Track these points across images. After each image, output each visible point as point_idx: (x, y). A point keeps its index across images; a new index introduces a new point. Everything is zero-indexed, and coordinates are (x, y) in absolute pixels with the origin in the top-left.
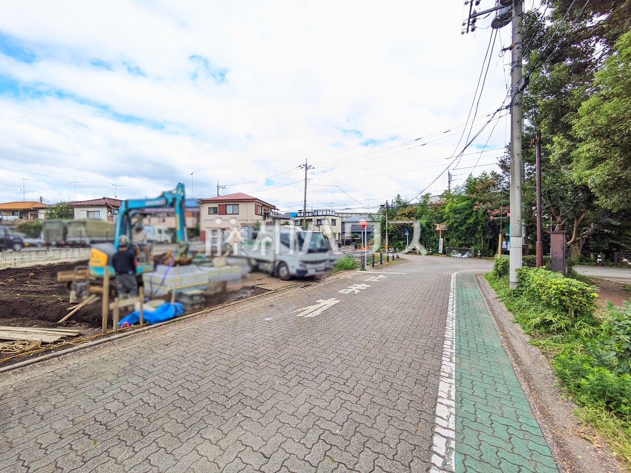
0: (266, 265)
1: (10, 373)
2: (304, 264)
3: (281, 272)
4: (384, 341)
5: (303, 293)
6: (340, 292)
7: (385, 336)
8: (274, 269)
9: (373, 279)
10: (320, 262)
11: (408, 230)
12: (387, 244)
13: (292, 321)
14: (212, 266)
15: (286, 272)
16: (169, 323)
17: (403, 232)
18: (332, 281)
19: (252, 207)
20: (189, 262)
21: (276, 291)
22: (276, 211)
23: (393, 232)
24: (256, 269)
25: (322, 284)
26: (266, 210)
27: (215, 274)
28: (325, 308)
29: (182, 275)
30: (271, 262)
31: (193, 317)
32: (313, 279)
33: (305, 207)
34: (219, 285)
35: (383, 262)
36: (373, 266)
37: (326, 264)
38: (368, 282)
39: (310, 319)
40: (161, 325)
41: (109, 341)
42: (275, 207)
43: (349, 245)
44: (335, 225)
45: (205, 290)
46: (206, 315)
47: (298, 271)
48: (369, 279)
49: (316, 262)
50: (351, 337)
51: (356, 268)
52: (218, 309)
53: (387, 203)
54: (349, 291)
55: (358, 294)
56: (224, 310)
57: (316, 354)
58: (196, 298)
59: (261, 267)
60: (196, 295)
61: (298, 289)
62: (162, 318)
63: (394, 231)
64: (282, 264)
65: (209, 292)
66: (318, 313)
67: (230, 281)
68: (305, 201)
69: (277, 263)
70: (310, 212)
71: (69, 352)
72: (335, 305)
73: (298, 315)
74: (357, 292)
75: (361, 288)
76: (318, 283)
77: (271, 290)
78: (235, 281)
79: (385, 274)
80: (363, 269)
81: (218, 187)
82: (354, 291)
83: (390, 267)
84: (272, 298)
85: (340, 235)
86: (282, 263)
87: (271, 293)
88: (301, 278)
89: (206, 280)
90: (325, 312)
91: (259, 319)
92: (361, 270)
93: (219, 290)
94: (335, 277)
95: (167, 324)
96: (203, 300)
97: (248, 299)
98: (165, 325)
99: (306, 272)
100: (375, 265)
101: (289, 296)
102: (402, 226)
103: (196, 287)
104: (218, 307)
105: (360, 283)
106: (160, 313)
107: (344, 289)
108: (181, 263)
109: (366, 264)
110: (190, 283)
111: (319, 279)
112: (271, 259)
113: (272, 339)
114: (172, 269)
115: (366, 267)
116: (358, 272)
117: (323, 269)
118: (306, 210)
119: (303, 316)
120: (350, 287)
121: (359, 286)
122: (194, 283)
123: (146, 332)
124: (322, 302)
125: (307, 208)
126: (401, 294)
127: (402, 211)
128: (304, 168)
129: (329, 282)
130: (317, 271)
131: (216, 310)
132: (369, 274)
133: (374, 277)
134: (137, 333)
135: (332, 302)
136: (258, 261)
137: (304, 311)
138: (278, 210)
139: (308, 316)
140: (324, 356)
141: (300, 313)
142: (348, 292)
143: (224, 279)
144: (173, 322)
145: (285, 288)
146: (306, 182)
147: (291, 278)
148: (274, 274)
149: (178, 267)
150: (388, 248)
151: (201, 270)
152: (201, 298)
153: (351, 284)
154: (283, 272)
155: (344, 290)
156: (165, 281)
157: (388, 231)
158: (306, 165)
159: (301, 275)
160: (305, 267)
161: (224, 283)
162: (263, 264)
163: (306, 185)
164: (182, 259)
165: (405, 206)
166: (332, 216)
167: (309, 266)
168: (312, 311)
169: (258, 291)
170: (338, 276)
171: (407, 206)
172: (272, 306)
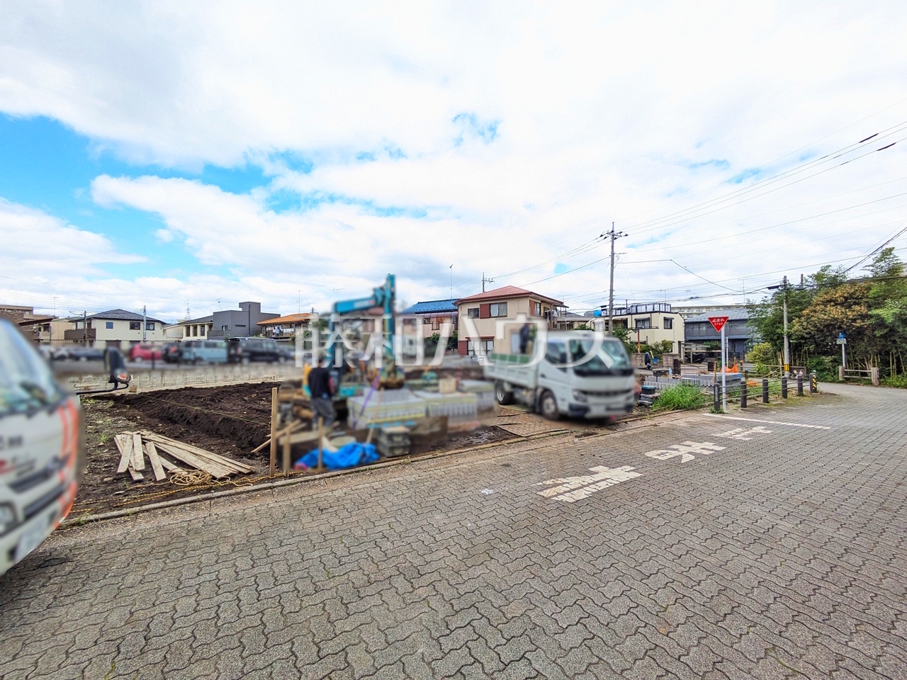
0: (524, 393)
1: (160, 512)
2: (583, 396)
3: (545, 407)
4: (726, 609)
5: (573, 448)
6: (648, 454)
7: (730, 593)
8: (535, 400)
9: (739, 434)
10: (615, 393)
11: (844, 332)
12: (786, 362)
13: (524, 504)
14: (437, 391)
15: (552, 408)
16: (350, 473)
17: (829, 338)
18: (640, 430)
19: (525, 304)
20: (400, 385)
21: (528, 439)
22: (563, 309)
23: (803, 338)
24: (510, 400)
25: (617, 435)
26: (547, 307)
27: (437, 404)
28: (603, 485)
29: (388, 403)
30: (531, 389)
31: (384, 467)
32: (603, 423)
33: (611, 300)
34: (436, 422)
35: (771, 397)
36: (744, 405)
37: (628, 398)
38: (722, 438)
39: (562, 505)
40: (339, 475)
41: (270, 488)
42: (562, 303)
43: (700, 362)
44: (671, 328)
45: (414, 428)
46: (404, 467)
47: (571, 407)
48: (726, 434)
49: (607, 394)
50: (634, 573)
51: (701, 407)
52: (424, 460)
53: (785, 282)
54: (671, 454)
55: (688, 464)
56: (432, 463)
57: (534, 598)
58: (396, 439)
59: (517, 396)
60: (398, 435)
61: (570, 438)
62: (344, 463)
63: (806, 336)
64: (546, 394)
65: (421, 431)
66: (581, 495)
67: (454, 416)
68: (612, 290)
69: (539, 391)
70: (624, 308)
71: (224, 496)
72: (625, 483)
73: (542, 493)
74: (687, 458)
75: (699, 451)
76: (612, 432)
77: (520, 436)
78: (468, 416)
79: (773, 425)
80: (717, 408)
81: (483, 281)
82: (680, 457)
83: (787, 410)
84: (516, 450)
85: (682, 346)
86: (547, 392)
87: (518, 442)
88: (578, 418)
89: (421, 412)
90: (600, 496)
91: (472, 488)
92: (713, 412)
93: (436, 429)
94: (650, 422)
95: (347, 474)
96: (408, 442)
97: (477, 447)
98: (344, 474)
99: (586, 409)
100: (749, 403)
101: (547, 450)
102: (828, 326)
103: (402, 422)
104: (426, 457)
105: (701, 439)
106: (341, 456)
107: (660, 449)
108: (386, 386)
109: (724, 401)
110: (398, 416)
111: (614, 424)
112: (531, 385)
113: (469, 535)
114: (376, 394)
115: (724, 407)
116: (706, 415)
117: (621, 405)
118: (612, 306)
119: (549, 498)
120: (675, 447)
121: (697, 447)
122: (404, 415)
123: (316, 482)
124: (602, 472)
125: (614, 302)
126: (808, 480)
127: (826, 294)
128: (610, 238)
129: (634, 431)
130: (608, 409)
131: (421, 460)
132: (728, 422)
133: (738, 430)
134: (305, 481)
135: (623, 474)
136: (514, 386)
137: (558, 485)
138: (566, 307)
139: (561, 498)
140: (549, 608)
141: (547, 488)
142: (665, 458)
143: (445, 414)
144: (356, 472)
145: (545, 435)
146: (613, 259)
147: (561, 418)
148: (536, 409)
149: (383, 392)
150: (791, 370)
151: (417, 396)
152: (404, 439)
153: (679, 441)
154: (548, 408)
155: (659, 452)
156: (366, 410)
157: (789, 336)
158: (612, 231)
159: (575, 413)
160: (585, 401)
161: (444, 419)
162: (519, 391)
163: (612, 265)
164: (390, 380)
165: (835, 283)
166: (665, 312)
167: (592, 400)
168: (573, 489)
169: (499, 435)
170: (657, 420)
171: (841, 283)
172: (508, 465)
